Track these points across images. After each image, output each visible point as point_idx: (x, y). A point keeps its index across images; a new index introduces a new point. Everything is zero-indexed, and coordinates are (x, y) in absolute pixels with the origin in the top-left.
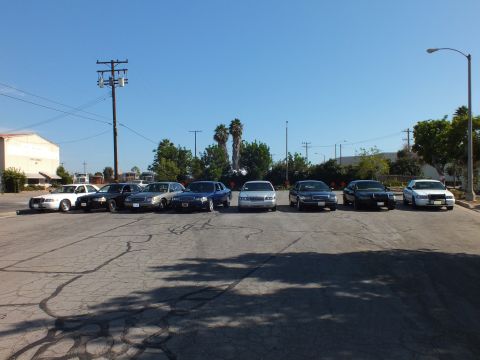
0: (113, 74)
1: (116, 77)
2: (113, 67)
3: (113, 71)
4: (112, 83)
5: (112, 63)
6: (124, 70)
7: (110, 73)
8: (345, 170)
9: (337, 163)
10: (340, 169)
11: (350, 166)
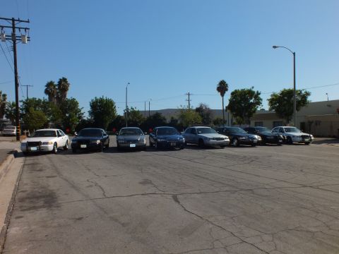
0: (14, 31)
1: (17, 33)
2: (13, 24)
3: (14, 28)
4: (14, 38)
5: (13, 20)
6: (26, 29)
7: (12, 29)
8: (168, 121)
9: (163, 115)
10: (165, 119)
11: (172, 118)
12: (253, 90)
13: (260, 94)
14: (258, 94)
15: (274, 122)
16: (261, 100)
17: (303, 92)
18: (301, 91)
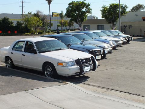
8: (15, 24)
9: (10, 19)
10: (12, 23)
11: (18, 22)
12: (85, 2)
13: (90, 5)
14: (89, 5)
15: (98, 26)
16: (91, 9)
17: (123, 6)
18: (122, 5)
